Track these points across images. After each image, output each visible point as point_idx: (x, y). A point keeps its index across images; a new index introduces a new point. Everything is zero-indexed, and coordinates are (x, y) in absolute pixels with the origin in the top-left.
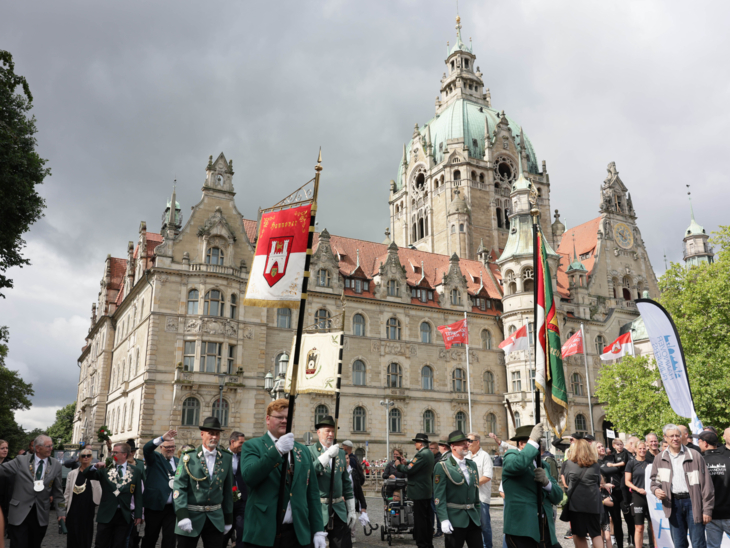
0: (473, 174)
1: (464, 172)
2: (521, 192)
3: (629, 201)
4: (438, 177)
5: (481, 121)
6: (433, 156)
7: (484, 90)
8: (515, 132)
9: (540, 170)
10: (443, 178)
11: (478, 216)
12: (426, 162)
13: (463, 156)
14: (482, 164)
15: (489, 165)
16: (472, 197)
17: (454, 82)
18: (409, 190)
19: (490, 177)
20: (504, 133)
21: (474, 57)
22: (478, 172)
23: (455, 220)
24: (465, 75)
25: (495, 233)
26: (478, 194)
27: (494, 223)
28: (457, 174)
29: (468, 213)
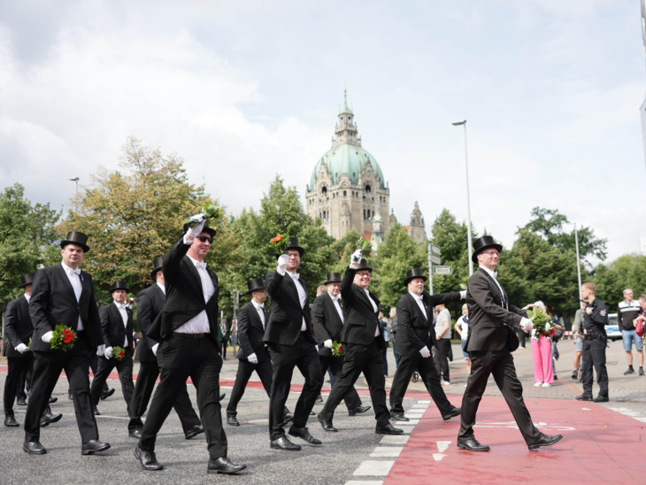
0: (353, 193)
1: (349, 192)
2: (377, 222)
3: (423, 220)
4: (335, 192)
5: (357, 161)
6: (332, 179)
7: (358, 136)
8: (374, 167)
9: (386, 186)
10: (337, 193)
11: (355, 216)
12: (328, 183)
13: (348, 183)
14: (357, 187)
15: (361, 187)
16: (352, 206)
17: (342, 132)
18: (318, 193)
19: (360, 194)
20: (369, 169)
21: (353, 115)
22: (355, 191)
23: (344, 219)
24: (349, 128)
25: (362, 224)
26: (355, 203)
27: (362, 218)
28: (345, 193)
29: (350, 215)
